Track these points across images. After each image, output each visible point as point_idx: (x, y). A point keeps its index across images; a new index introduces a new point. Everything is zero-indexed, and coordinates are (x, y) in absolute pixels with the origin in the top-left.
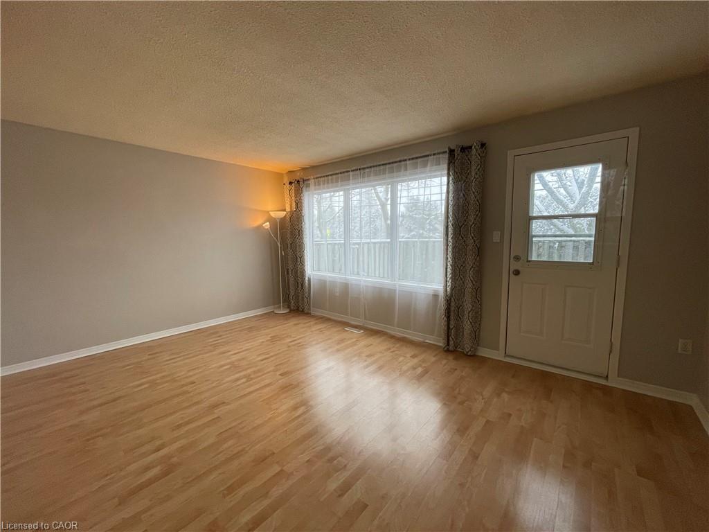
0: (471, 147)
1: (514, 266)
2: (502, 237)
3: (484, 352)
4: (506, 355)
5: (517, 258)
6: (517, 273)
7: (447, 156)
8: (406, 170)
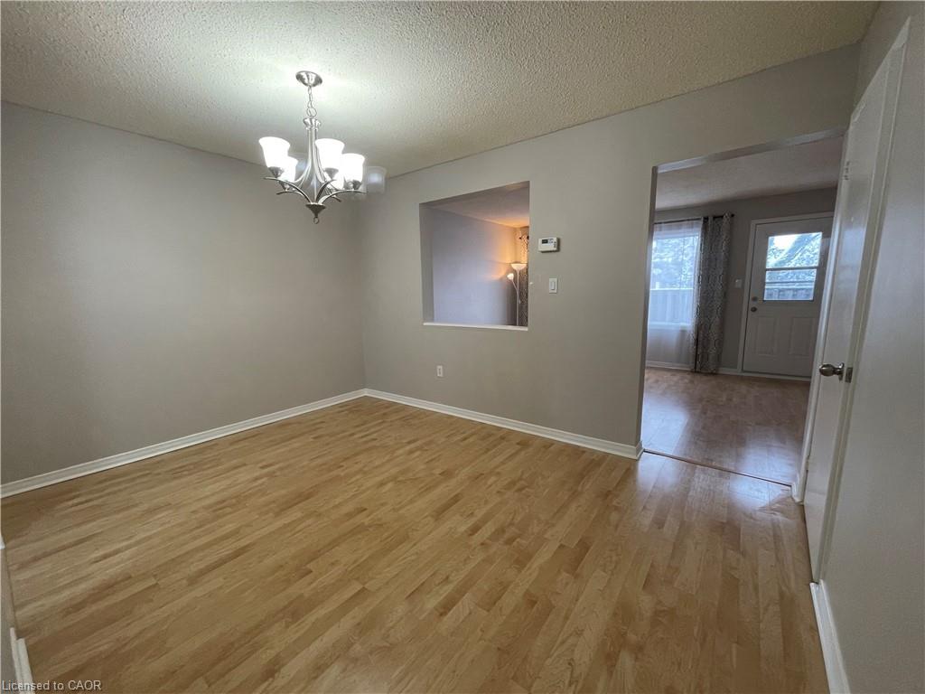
0: (722, 217)
1: (753, 304)
2: (743, 283)
3: (723, 371)
4: (743, 371)
5: (755, 299)
6: (754, 310)
7: (701, 222)
8: (660, 230)
